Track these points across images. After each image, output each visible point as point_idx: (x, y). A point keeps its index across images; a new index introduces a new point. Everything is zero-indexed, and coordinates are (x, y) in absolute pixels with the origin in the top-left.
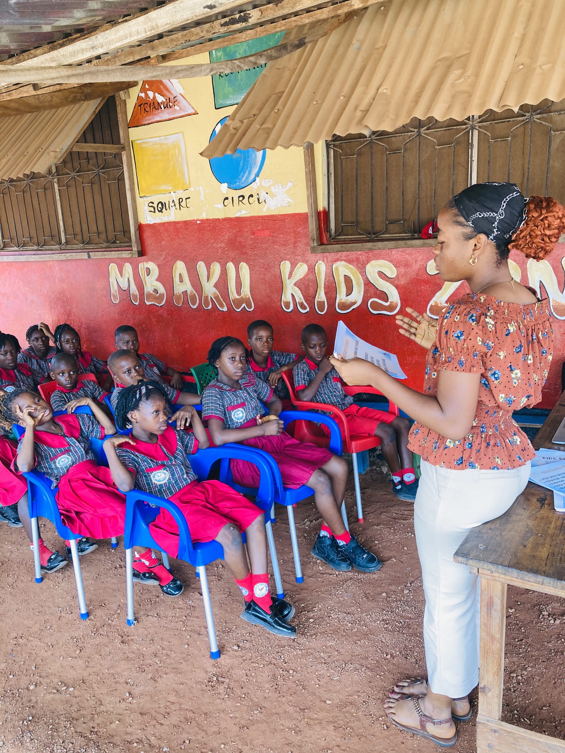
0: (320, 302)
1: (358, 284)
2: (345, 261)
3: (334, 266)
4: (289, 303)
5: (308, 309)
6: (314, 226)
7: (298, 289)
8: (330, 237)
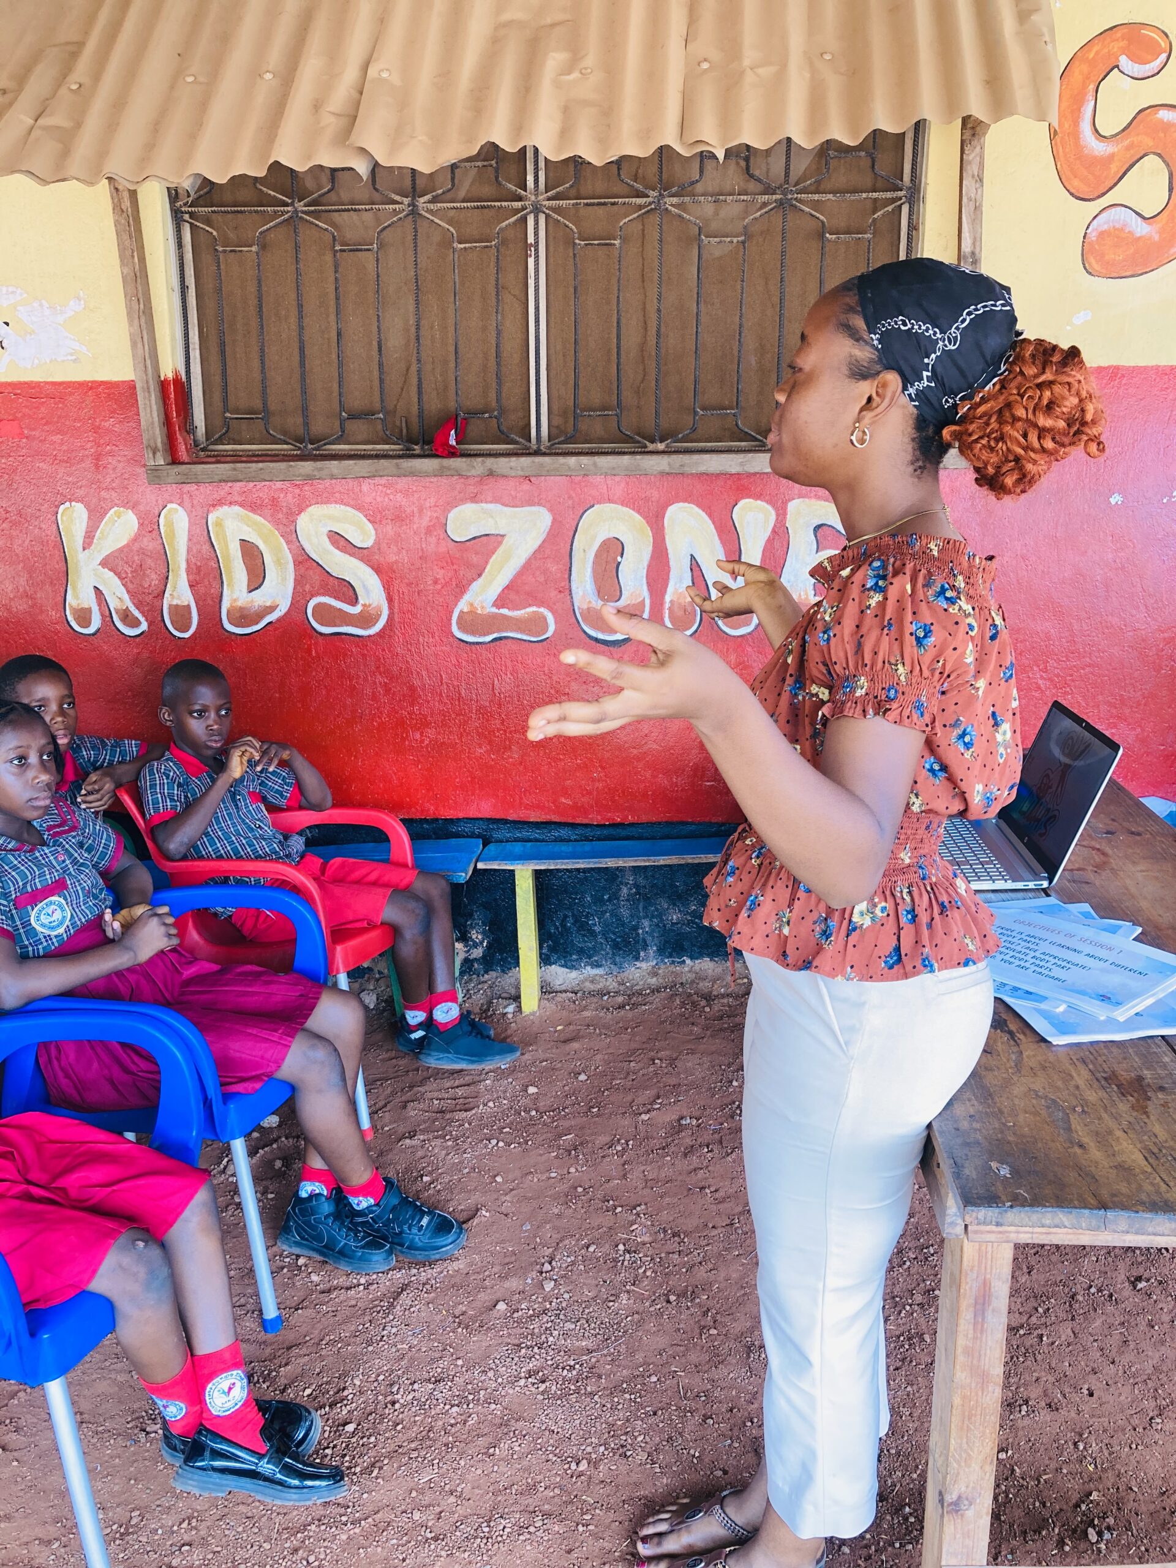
0: (177, 606)
1: (278, 562)
2: (241, 505)
3: (211, 518)
4: (89, 610)
5: (144, 626)
6: (155, 414)
7: (112, 574)
8: (196, 445)
